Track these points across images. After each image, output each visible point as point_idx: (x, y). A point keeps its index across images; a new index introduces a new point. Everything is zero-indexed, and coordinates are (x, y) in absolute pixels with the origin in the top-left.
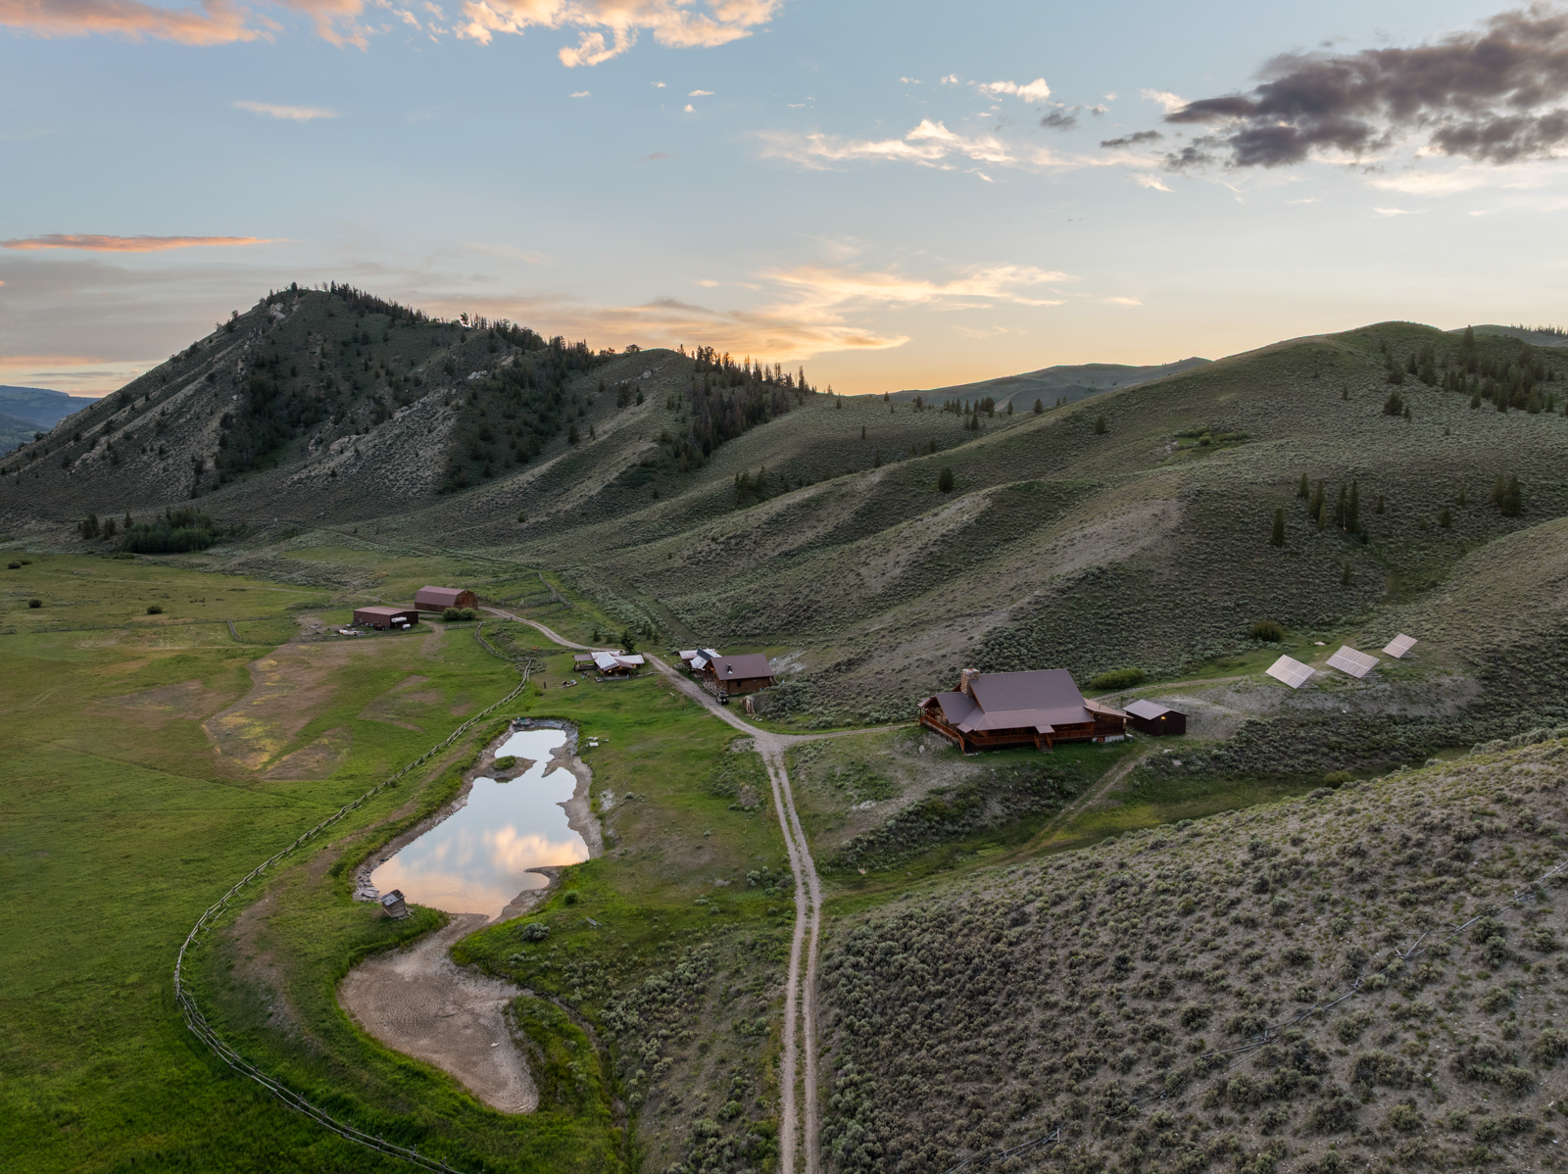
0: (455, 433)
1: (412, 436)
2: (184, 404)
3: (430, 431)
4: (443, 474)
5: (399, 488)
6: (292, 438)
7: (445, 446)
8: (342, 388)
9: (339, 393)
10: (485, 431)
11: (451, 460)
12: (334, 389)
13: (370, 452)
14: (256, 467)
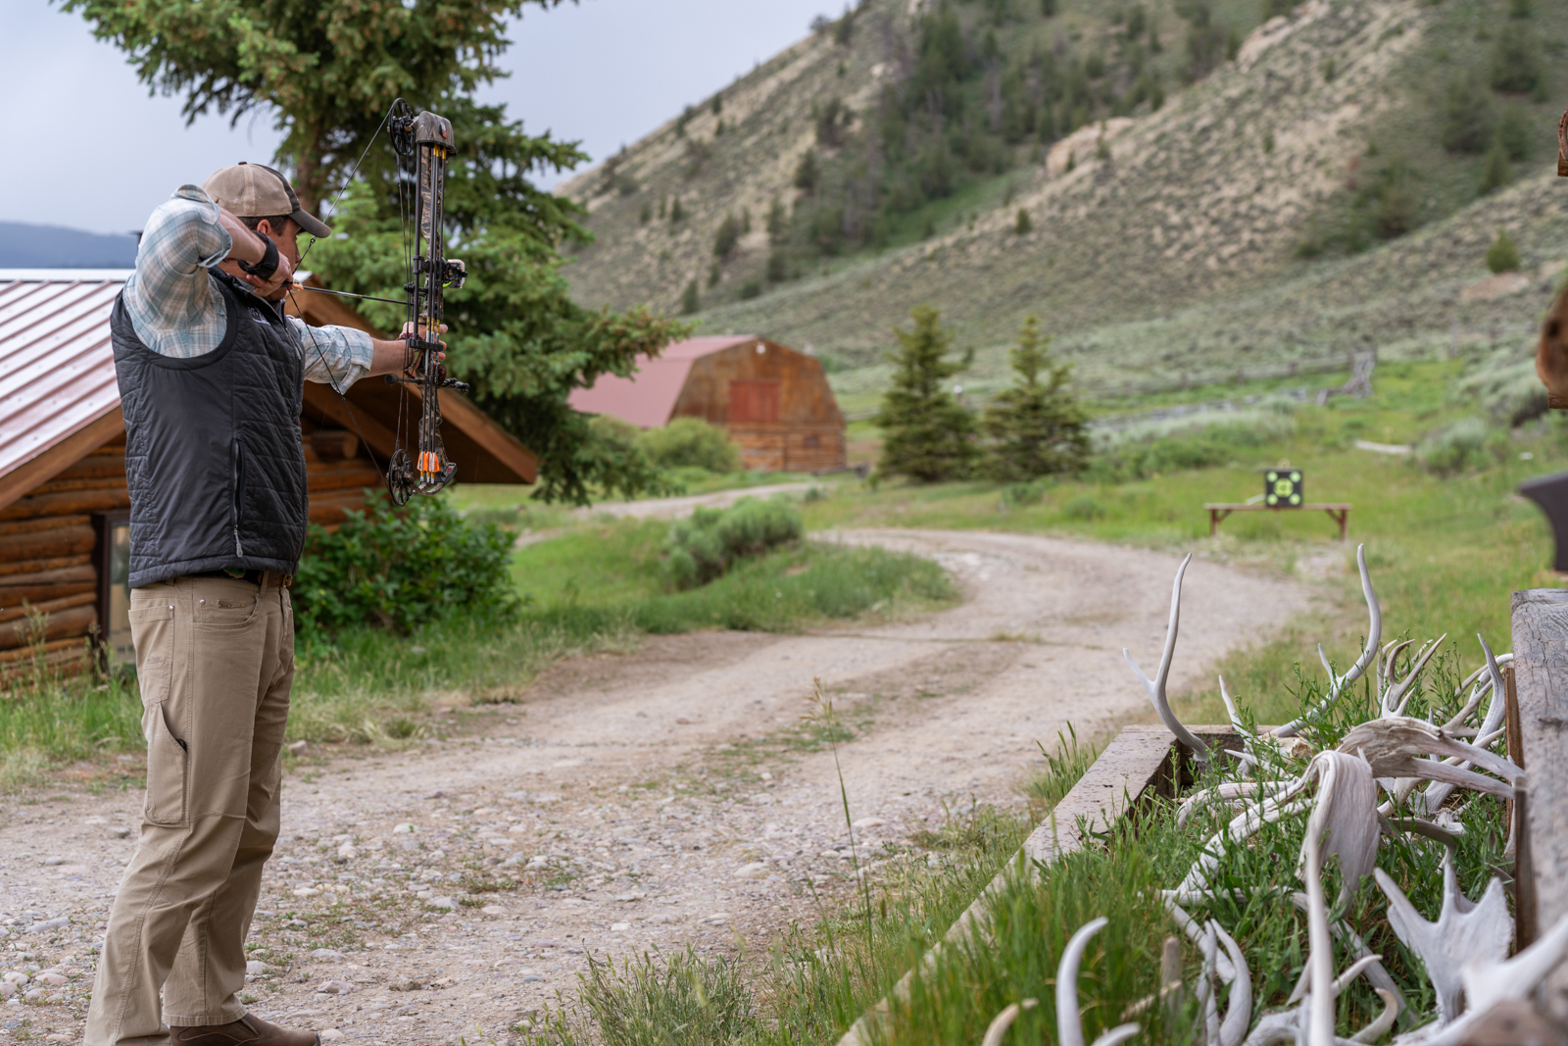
0: (1408, 71)
1: (1274, 100)
2: (772, 100)
3: (1330, 76)
4: (1336, 198)
5: (1186, 248)
6: (1000, 169)
7: (1367, 109)
8: (1165, 39)
9: (1156, 48)
10: (1515, 57)
11: (1372, 152)
12: (1144, 41)
13: (1144, 155)
14: (873, 240)
